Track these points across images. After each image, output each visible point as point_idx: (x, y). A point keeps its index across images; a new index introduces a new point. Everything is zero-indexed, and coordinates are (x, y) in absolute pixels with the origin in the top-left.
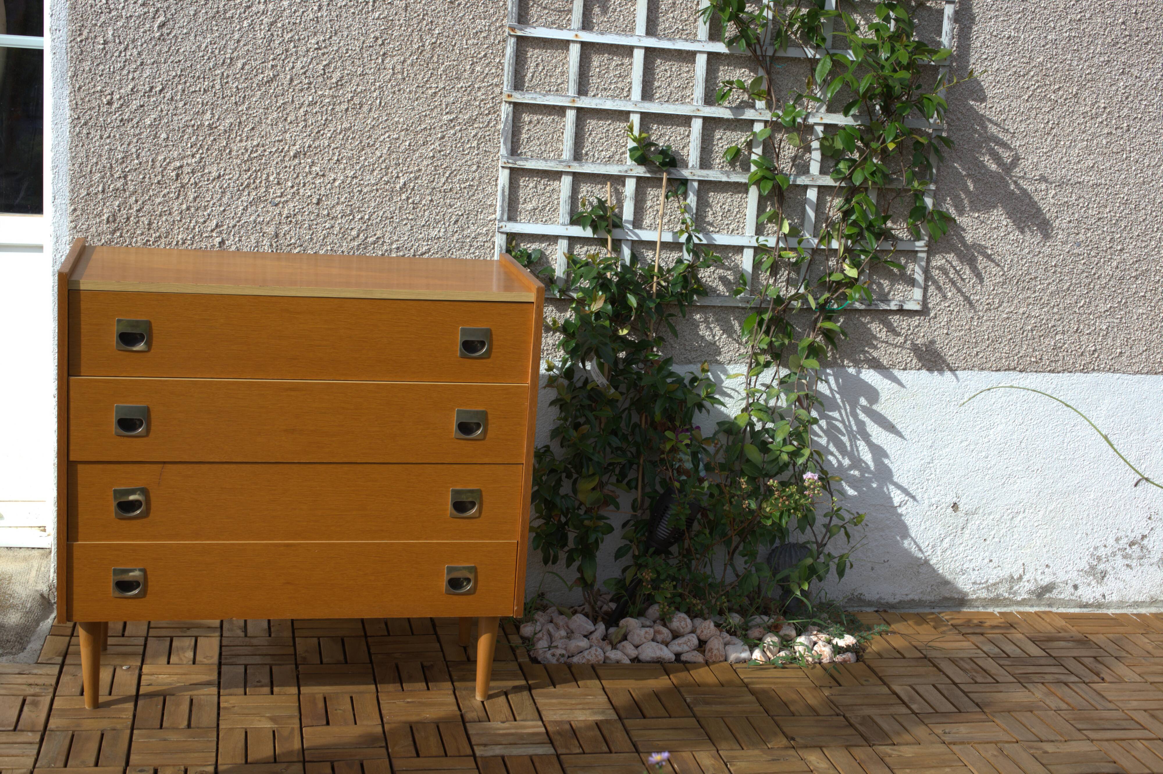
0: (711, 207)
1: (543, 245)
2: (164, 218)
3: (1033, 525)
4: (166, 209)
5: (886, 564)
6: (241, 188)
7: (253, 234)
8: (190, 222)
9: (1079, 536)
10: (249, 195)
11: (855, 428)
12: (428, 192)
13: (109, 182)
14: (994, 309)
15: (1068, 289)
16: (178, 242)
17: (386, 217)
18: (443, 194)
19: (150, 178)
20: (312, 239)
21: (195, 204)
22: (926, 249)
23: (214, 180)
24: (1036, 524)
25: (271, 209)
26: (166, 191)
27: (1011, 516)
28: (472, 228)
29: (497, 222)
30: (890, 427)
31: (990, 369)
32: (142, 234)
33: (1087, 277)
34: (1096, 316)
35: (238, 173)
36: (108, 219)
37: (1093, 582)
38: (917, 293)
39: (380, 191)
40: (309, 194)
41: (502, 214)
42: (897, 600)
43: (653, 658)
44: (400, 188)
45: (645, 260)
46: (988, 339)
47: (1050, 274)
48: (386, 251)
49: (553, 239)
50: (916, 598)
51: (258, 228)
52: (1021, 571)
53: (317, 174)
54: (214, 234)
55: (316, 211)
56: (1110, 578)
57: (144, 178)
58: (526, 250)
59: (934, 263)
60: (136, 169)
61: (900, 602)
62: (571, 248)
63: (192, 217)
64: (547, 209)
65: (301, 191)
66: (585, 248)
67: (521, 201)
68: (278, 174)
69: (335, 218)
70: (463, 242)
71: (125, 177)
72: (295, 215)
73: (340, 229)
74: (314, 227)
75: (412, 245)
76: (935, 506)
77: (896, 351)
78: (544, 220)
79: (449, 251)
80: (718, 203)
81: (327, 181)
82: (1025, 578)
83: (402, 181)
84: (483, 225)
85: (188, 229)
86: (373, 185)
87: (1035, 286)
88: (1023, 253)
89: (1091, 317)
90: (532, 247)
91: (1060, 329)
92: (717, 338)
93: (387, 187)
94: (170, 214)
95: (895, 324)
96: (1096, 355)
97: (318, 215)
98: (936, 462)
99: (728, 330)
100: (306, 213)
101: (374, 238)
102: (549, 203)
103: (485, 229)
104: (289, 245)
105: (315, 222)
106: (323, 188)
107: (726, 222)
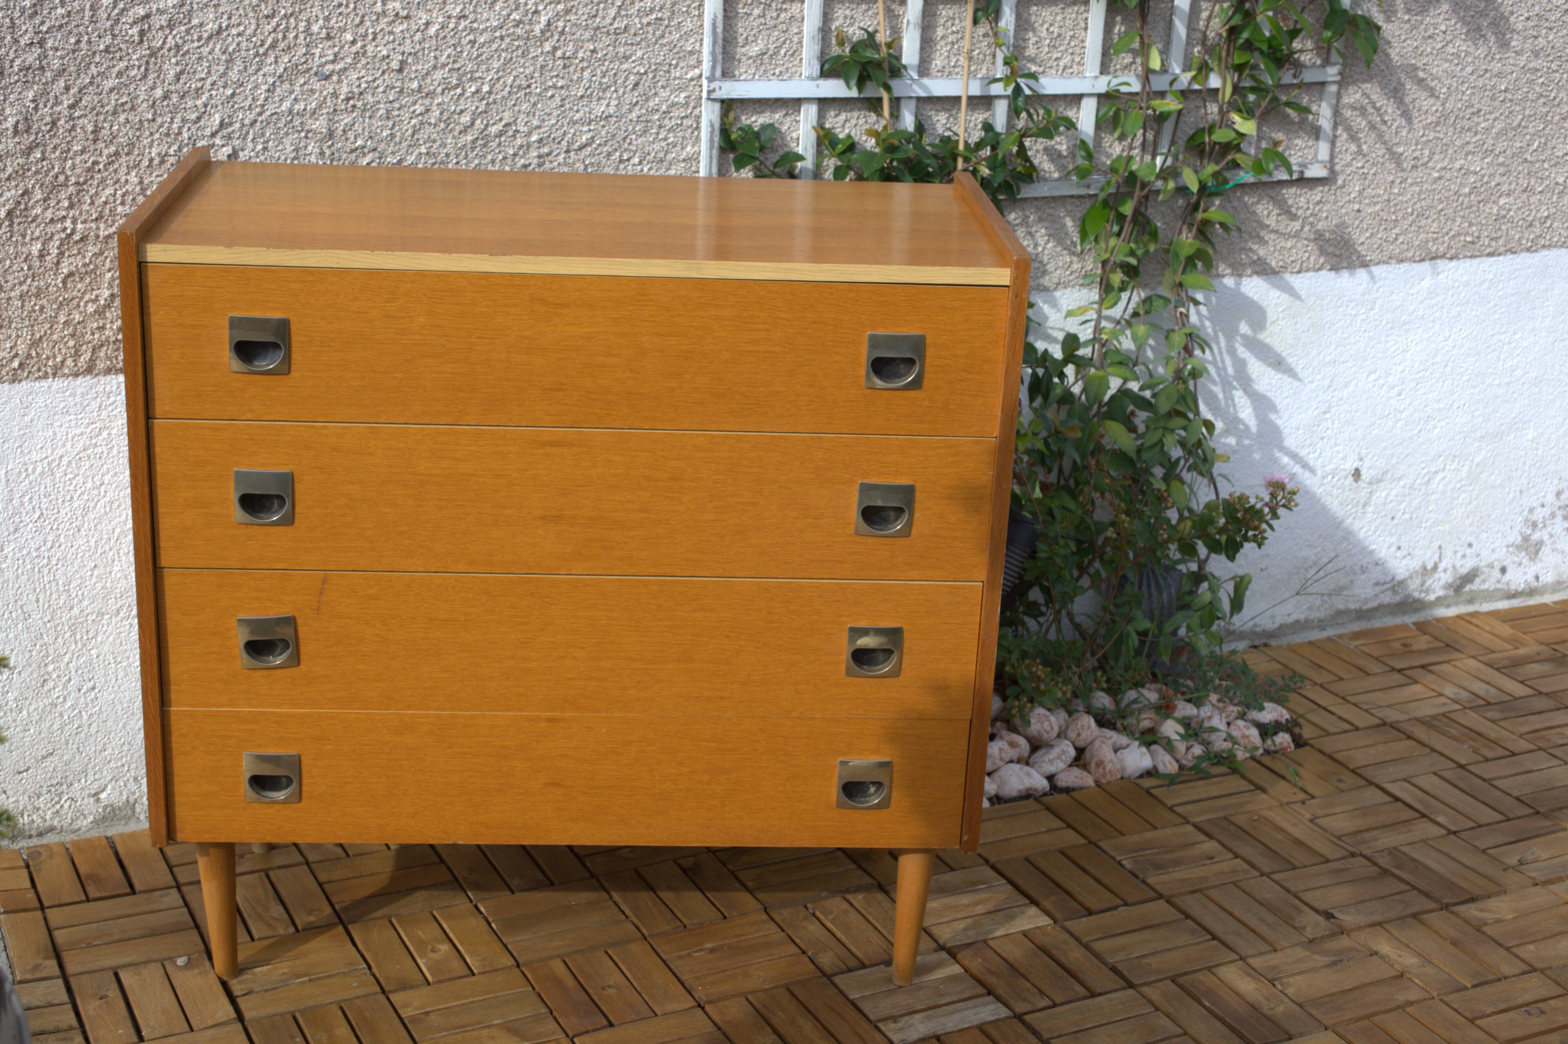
0: (1034, 30)
1: (777, 116)
2: (122, 118)
3: (1454, 489)
4: (124, 99)
5: (1264, 573)
6: (261, 51)
7: (287, 134)
8: (172, 122)
9: (1511, 496)
10: (276, 62)
11: (1230, 371)
12: (587, 35)
13: (12, 55)
14: (1422, 165)
15: (1519, 125)
16: (151, 160)
17: (519, 87)
18: (613, 37)
19: (89, 42)
20: (392, 136)
21: (179, 86)
22: (1338, 78)
23: (210, 37)
24: (1458, 485)
25: (317, 86)
26: (122, 65)
27: (1426, 479)
28: (664, 94)
29: (705, 82)
30: (1278, 363)
31: (1412, 260)
32: (83, 152)
33: (1545, 103)
34: (1552, 162)
35: (253, 21)
36: (16, 126)
37: (1524, 561)
38: (1323, 150)
39: (507, 40)
40: (385, 53)
41: (714, 68)
42: (1277, 625)
43: (1020, 791)
44: (542, 32)
45: (934, 129)
46: (1412, 214)
47: (1497, 104)
48: (521, 147)
49: (794, 104)
50: (1302, 617)
51: (297, 123)
52: (1436, 558)
53: (397, 14)
54: (218, 141)
55: (399, 84)
56: (1546, 550)
57: (78, 42)
58: (750, 126)
59: (1346, 100)
60: (61, 26)
61: (1281, 627)
62: (821, 116)
63: (174, 113)
64: (783, 52)
65: (370, 48)
66: (843, 116)
67: (741, 40)
68: (327, 19)
69: (431, 95)
70: (648, 121)
71: (42, 43)
72: (361, 94)
73: (441, 113)
74: (396, 113)
75: (565, 134)
76: (1330, 477)
77: (1289, 244)
78: (777, 71)
79: (625, 139)
80: (1042, 25)
81: (415, 28)
82: (1441, 567)
83: (543, 19)
84: (681, 89)
85: (168, 135)
86: (495, 29)
87: (1478, 124)
88: (1464, 74)
89: (1546, 165)
90: (757, 120)
91: (1504, 188)
92: (1040, 249)
93: (519, 31)
94: (133, 109)
95: (1290, 202)
96: (1548, 224)
97: (401, 91)
98: (1333, 410)
99: (1057, 235)
100: (381, 89)
101: (500, 126)
102: (784, 43)
103: (683, 95)
104: (352, 151)
105: (397, 105)
106: (408, 41)
107: (1055, 56)
